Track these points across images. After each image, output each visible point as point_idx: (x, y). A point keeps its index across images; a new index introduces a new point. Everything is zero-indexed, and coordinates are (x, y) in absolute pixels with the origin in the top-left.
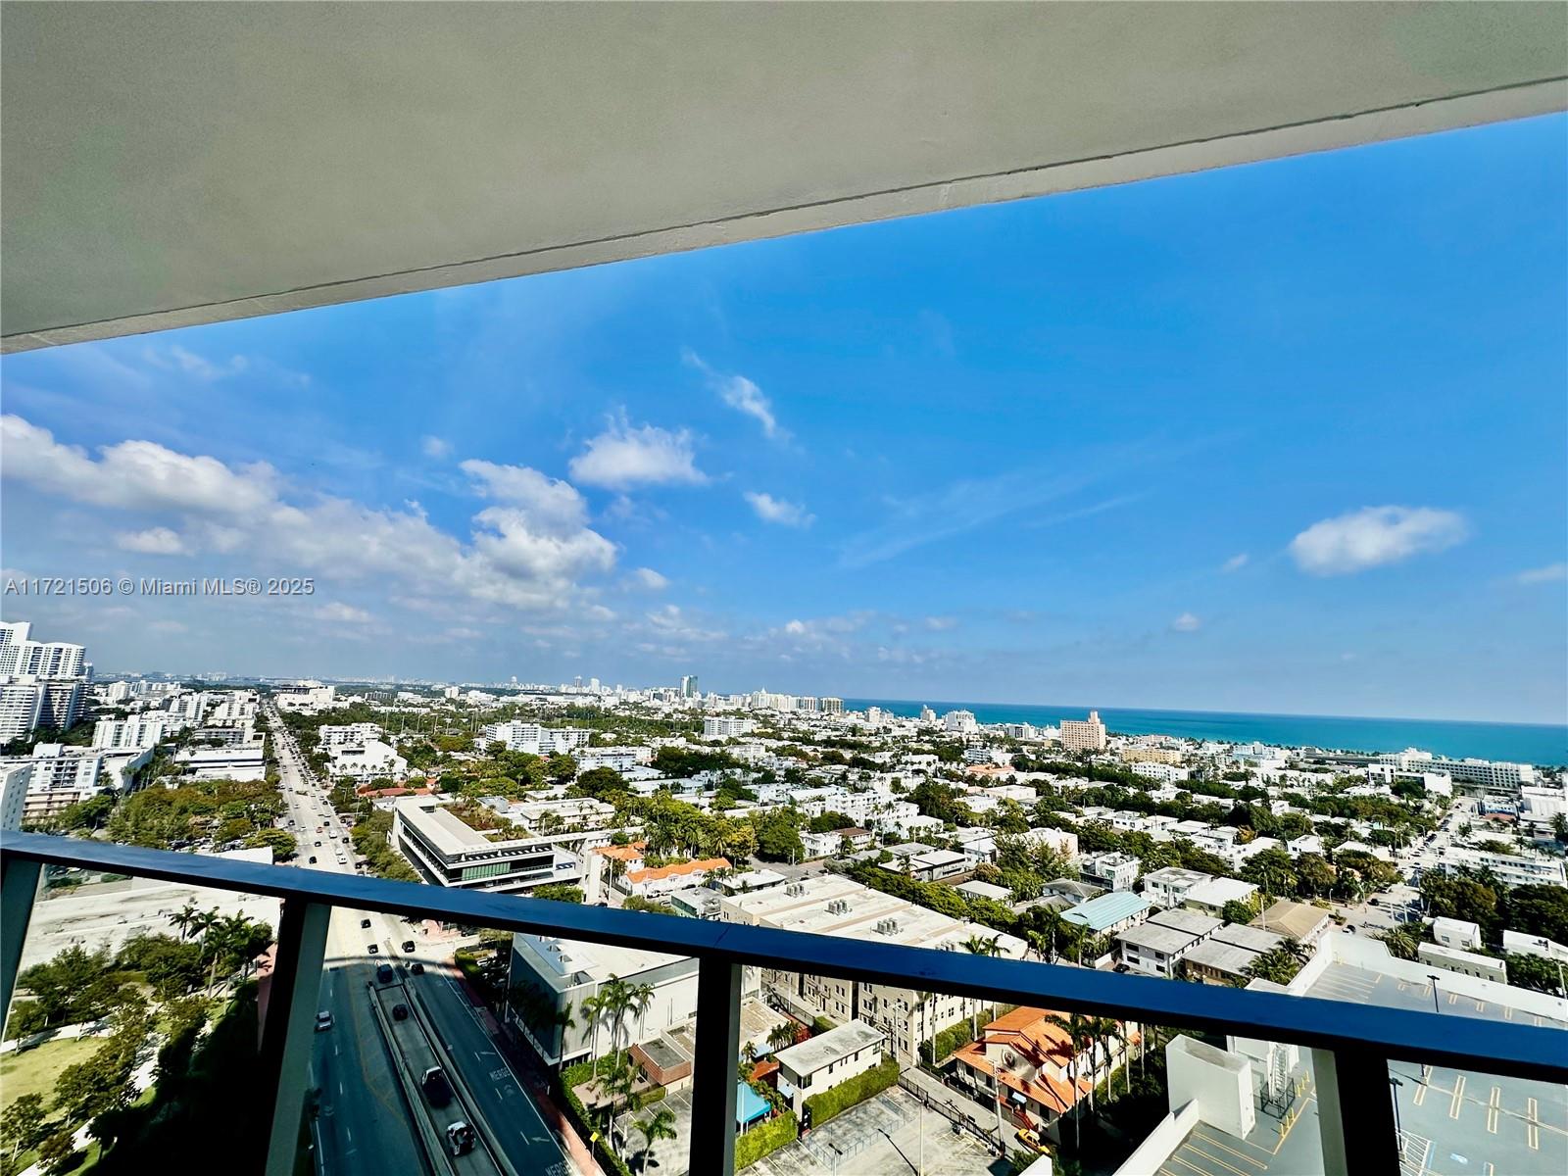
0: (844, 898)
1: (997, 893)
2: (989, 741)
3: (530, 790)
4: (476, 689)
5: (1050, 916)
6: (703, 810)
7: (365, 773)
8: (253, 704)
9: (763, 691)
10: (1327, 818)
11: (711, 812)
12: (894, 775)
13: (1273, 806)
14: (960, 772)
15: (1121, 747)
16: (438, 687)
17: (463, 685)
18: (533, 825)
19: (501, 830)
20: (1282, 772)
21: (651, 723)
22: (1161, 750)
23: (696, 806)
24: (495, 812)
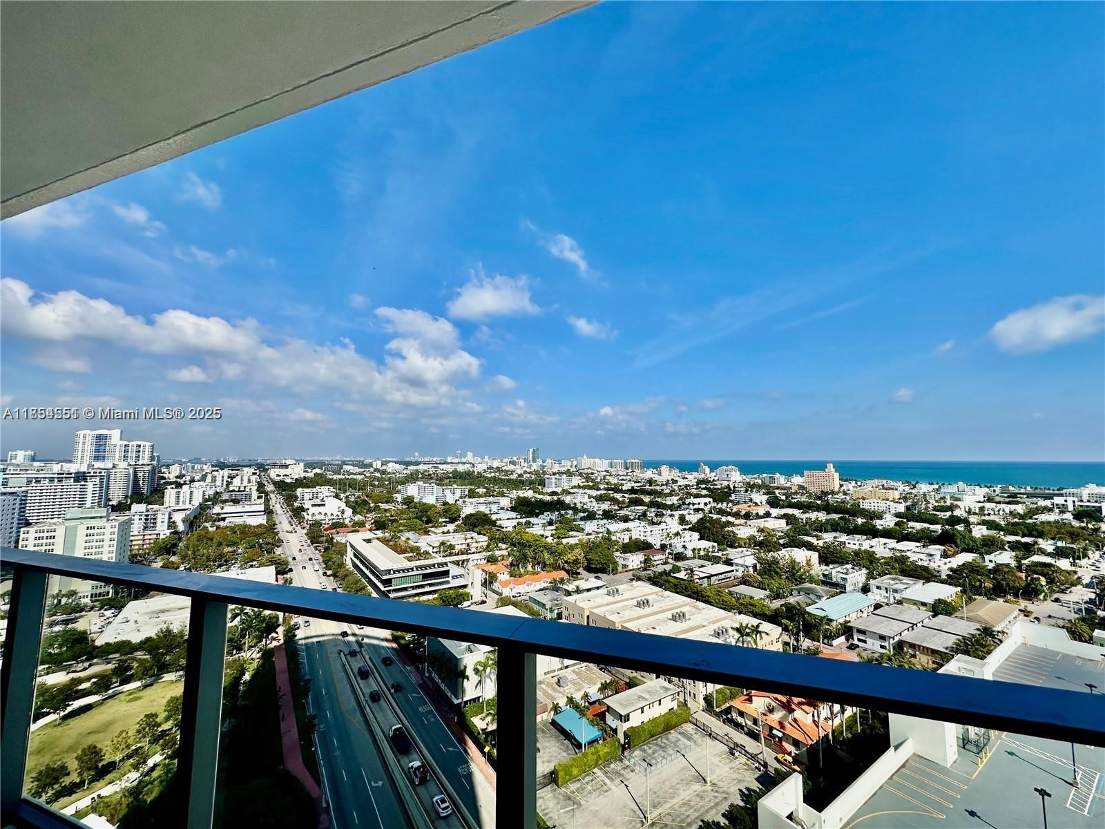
0: (648, 597)
1: (758, 594)
2: (750, 487)
3: (432, 527)
4: (392, 462)
5: (799, 610)
6: (547, 539)
7: (327, 518)
8: (255, 476)
9: (585, 457)
10: (1018, 538)
11: (553, 540)
12: (681, 512)
13: (973, 530)
14: (728, 510)
15: (851, 488)
16: (368, 461)
17: (384, 460)
18: (435, 550)
19: (415, 554)
20: (981, 505)
21: (509, 481)
22: (883, 491)
23: (542, 536)
24: (410, 542)
